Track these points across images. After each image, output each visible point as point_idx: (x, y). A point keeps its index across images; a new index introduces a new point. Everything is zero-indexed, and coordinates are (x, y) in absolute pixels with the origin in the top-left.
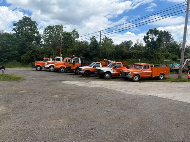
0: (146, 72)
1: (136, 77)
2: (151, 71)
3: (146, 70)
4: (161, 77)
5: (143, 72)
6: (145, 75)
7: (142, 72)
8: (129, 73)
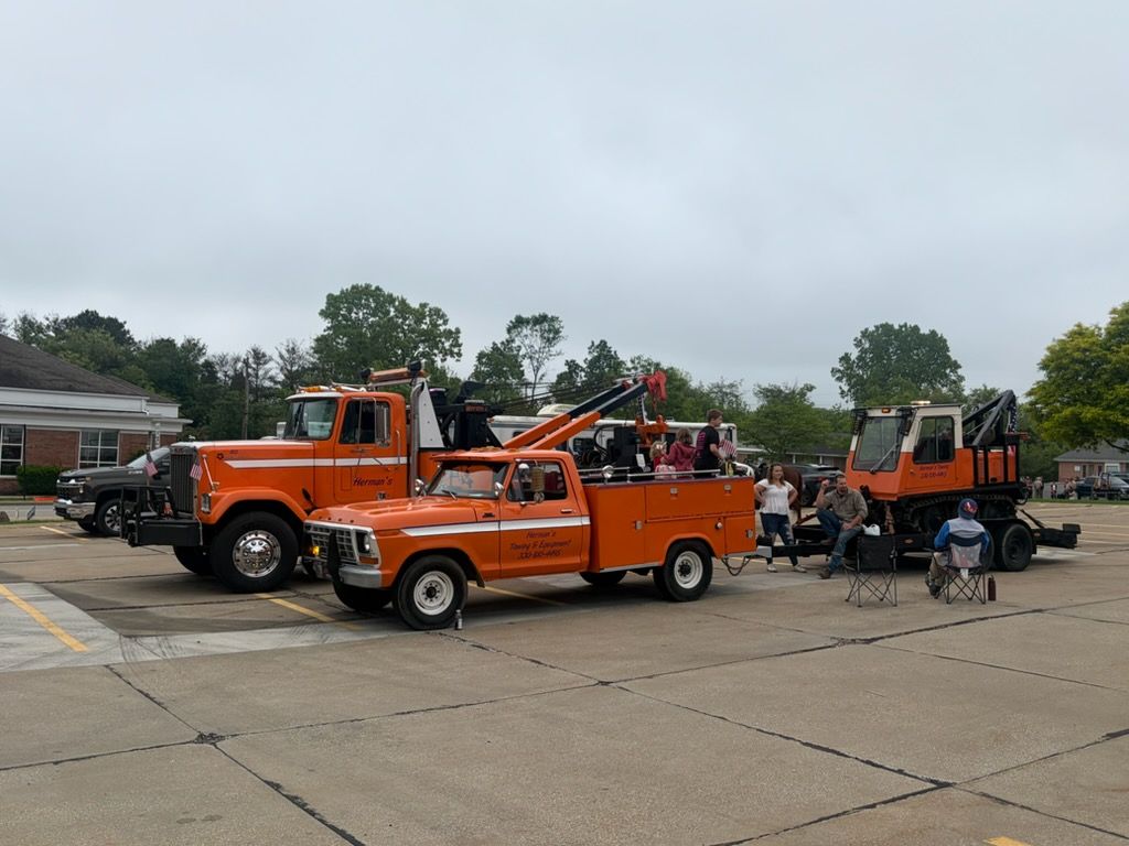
0: (531, 533)
1: (430, 578)
2: (586, 521)
3: (532, 506)
4: (685, 570)
5: (506, 526)
6: (526, 556)
7: (491, 528)
8: (361, 536)
